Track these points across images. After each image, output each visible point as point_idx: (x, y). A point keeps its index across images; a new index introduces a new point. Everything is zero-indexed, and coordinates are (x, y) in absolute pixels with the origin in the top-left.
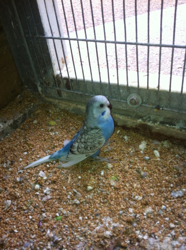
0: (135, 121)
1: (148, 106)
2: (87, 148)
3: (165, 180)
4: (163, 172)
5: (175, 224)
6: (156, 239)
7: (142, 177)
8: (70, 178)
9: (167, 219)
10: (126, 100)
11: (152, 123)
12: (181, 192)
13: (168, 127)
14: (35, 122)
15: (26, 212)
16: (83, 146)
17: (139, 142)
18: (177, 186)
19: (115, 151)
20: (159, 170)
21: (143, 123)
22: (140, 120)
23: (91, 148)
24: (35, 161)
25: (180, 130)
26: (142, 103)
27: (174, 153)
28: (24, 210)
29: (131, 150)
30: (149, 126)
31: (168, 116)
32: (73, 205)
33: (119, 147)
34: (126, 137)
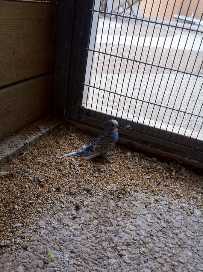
0: (126, 140)
1: (135, 132)
2: (102, 148)
3: (141, 171)
4: (140, 167)
5: (147, 188)
6: (138, 193)
7: (129, 168)
8: (89, 165)
9: (143, 186)
10: (124, 128)
11: (136, 142)
12: (149, 176)
13: (144, 145)
14: (61, 132)
15: (67, 177)
16: (100, 146)
17: (127, 152)
18: (147, 174)
19: (113, 155)
20: (138, 167)
21: (131, 141)
22: (129, 140)
23: (104, 148)
24: (66, 154)
25: (150, 147)
26: (133, 130)
27: (146, 159)
28: (66, 176)
29: (123, 156)
30: (134, 144)
31: (145, 139)
32: (93, 177)
33: (115, 153)
34: (119, 149)
